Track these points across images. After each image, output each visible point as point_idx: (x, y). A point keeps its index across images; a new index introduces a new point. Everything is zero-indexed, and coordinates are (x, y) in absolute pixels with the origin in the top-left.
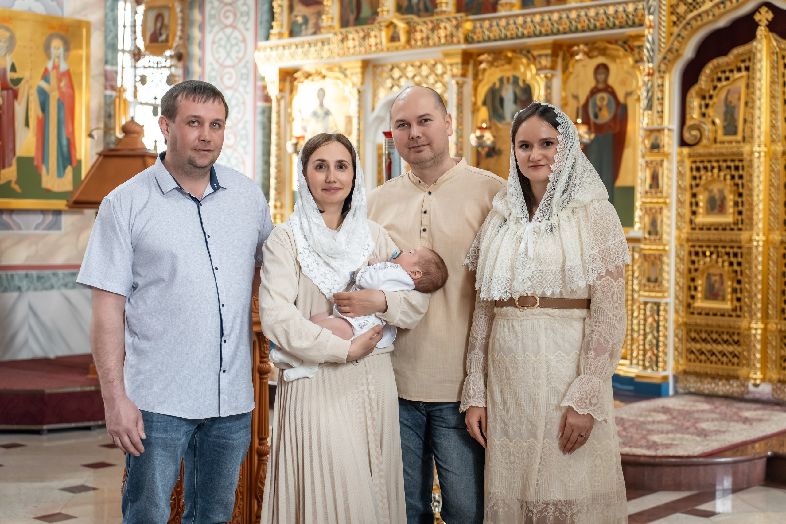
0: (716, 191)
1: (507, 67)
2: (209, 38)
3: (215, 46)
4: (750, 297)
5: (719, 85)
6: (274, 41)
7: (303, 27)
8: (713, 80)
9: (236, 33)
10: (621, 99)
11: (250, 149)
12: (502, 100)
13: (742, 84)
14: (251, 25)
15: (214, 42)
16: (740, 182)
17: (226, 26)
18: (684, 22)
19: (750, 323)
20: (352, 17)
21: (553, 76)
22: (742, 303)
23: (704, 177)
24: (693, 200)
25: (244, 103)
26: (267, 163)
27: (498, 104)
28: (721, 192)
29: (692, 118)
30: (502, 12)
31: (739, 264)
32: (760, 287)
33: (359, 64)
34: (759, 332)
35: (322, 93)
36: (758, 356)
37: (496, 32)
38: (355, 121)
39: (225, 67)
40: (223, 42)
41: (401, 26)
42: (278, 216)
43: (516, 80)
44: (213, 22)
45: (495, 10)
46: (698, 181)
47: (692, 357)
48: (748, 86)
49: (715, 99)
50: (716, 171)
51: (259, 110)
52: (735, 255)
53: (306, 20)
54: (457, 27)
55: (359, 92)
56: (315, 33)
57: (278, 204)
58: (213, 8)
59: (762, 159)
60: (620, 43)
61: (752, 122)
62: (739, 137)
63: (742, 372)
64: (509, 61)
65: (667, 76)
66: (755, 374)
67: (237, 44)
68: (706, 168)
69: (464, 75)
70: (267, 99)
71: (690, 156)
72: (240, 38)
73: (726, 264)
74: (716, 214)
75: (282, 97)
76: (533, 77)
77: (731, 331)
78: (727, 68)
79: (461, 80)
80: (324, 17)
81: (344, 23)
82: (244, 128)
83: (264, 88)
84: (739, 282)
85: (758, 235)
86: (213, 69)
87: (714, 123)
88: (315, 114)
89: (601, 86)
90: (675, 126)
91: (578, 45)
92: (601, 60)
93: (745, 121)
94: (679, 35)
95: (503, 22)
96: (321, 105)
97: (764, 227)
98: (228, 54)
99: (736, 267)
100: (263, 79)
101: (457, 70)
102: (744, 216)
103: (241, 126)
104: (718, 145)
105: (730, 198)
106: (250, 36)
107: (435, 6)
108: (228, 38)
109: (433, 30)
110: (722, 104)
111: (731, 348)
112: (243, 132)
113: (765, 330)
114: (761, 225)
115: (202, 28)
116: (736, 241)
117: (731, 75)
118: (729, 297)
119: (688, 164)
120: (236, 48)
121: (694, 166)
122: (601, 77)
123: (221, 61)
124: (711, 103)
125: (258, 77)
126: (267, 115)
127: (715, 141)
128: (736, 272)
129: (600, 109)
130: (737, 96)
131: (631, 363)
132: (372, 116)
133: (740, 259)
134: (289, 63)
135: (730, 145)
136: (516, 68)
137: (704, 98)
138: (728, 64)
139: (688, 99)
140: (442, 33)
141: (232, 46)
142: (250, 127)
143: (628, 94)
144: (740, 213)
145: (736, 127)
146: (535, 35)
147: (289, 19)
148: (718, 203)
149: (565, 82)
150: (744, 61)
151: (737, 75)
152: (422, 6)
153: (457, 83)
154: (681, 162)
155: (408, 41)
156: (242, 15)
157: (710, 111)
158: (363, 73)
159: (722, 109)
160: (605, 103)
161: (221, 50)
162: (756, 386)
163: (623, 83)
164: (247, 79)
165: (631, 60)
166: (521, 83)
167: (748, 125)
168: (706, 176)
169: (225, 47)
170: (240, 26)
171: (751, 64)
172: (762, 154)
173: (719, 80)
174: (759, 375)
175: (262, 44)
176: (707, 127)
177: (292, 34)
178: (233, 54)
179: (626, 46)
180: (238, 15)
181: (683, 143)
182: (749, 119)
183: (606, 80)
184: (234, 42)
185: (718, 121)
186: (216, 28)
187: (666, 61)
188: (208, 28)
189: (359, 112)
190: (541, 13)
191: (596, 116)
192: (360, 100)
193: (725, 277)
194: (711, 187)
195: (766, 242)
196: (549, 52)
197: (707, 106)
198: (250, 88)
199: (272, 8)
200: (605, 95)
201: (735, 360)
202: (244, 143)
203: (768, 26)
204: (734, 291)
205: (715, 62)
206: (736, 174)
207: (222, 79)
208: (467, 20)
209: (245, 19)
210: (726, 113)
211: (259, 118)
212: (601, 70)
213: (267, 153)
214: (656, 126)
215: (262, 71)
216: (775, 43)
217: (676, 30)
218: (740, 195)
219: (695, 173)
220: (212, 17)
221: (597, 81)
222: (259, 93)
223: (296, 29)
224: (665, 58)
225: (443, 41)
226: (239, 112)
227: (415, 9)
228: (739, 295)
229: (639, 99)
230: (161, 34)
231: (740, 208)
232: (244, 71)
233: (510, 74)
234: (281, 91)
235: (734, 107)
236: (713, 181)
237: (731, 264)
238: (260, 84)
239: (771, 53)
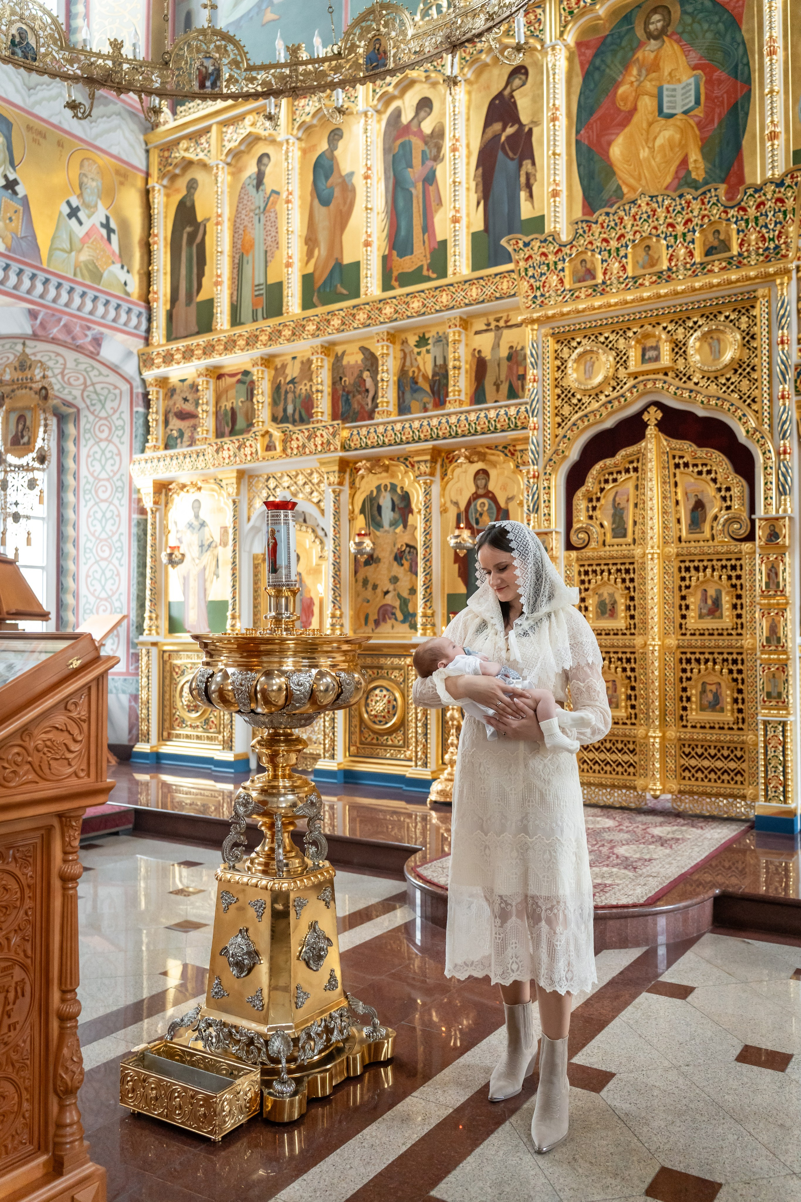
0: (606, 595)
1: (384, 474)
2: (84, 452)
3: (90, 460)
4: (647, 704)
5: (608, 487)
6: (149, 454)
7: (179, 440)
8: (600, 482)
9: (111, 447)
10: (502, 505)
11: (125, 561)
12: (379, 508)
13: (630, 485)
14: (126, 438)
15: (88, 456)
16: (631, 585)
17: (101, 440)
18: (570, 423)
19: (648, 731)
20: (227, 430)
21: (432, 481)
22: (637, 711)
23: (593, 581)
24: (583, 605)
25: (119, 516)
26: (143, 575)
27: (376, 513)
28: (611, 595)
29: (579, 521)
30: (378, 419)
31: (633, 670)
32: (657, 693)
33: (235, 474)
34: (657, 740)
35: (197, 506)
36: (657, 765)
37: (373, 439)
38: (231, 531)
39: (100, 480)
40: (98, 456)
41: (277, 435)
42: (154, 628)
43: (394, 487)
44: (88, 436)
45: (371, 418)
46: (587, 585)
47: (585, 766)
48: (637, 487)
49: (603, 501)
50: (606, 574)
51: (134, 522)
52: (628, 660)
53: (181, 434)
54: (334, 435)
55: (234, 502)
56: (190, 445)
57: (154, 616)
58: (88, 422)
59: (656, 561)
60: (500, 448)
61: (643, 524)
62: (629, 539)
63: (640, 782)
64: (387, 469)
65: (553, 477)
66: (655, 784)
67: (112, 458)
68: (595, 572)
69: (341, 483)
70: (143, 511)
71: (578, 559)
72: (115, 451)
73: (619, 670)
74: (607, 619)
75: (157, 510)
76: (411, 484)
77: (626, 739)
78: (615, 470)
79: (337, 488)
80: (199, 429)
81: (219, 434)
82: (119, 540)
83: (140, 500)
84: (633, 688)
85: (653, 639)
86: (88, 482)
87: (602, 526)
88: (190, 526)
89: (481, 492)
90: (562, 529)
91: (459, 449)
92: (480, 465)
93: (635, 523)
94: (565, 436)
95: (381, 429)
96: (197, 517)
97: (659, 631)
98: (103, 468)
99: (629, 673)
100: (138, 491)
101: (334, 478)
102: (636, 621)
103: (115, 538)
104: (607, 548)
105: (622, 602)
106: (125, 449)
107: (311, 416)
108: (103, 452)
109: (309, 438)
110: (610, 506)
111: (626, 758)
112: (119, 544)
113: (663, 738)
114: (656, 629)
115: (77, 442)
116: (629, 647)
117: (619, 476)
118: (623, 704)
119: (576, 568)
120: (111, 462)
121: (582, 569)
122: (481, 483)
123: (96, 474)
124: (598, 505)
125: (134, 490)
126: (142, 527)
127: (604, 544)
128: (629, 678)
129: (481, 515)
130: (625, 497)
132: (247, 527)
133: (633, 665)
134: (163, 475)
135: (620, 548)
136: (393, 476)
137: (591, 500)
138: (616, 465)
139: (575, 502)
140: (319, 441)
141: (107, 460)
142: (125, 539)
143: (509, 499)
144: (632, 617)
145: (626, 530)
146: (414, 441)
147: (165, 433)
148: (609, 607)
149: (444, 489)
150: (632, 462)
151: (624, 476)
152: (297, 417)
153: (334, 492)
154: (569, 565)
155: (284, 450)
156: (117, 428)
157: (597, 513)
158: (239, 483)
159: (611, 511)
160: (486, 508)
161: (96, 463)
162: (656, 797)
163: (504, 488)
164: (123, 491)
165: (512, 465)
166: (399, 491)
167: (638, 527)
168: (596, 580)
169: (100, 461)
170: (115, 440)
171: (640, 465)
172: (656, 556)
173: (606, 481)
174: (659, 786)
175: (137, 457)
176: (595, 530)
177: (167, 447)
178: (108, 468)
179: (507, 451)
180: (114, 429)
181: (569, 546)
182: (639, 521)
183: (486, 486)
184: (109, 455)
185: (606, 523)
186: (91, 442)
187: (552, 463)
188: (82, 442)
189: (235, 522)
190: (419, 419)
191: (477, 523)
192: (235, 510)
193: (618, 684)
194: (600, 592)
195: (662, 647)
196: (428, 457)
197: (594, 508)
198: (125, 501)
199: (147, 422)
200: (485, 500)
201: (631, 770)
202: (119, 555)
203: (656, 425)
204: (629, 697)
205: (601, 464)
206: (627, 577)
207: (96, 492)
208: (343, 428)
209: (120, 433)
210: (614, 516)
211: (134, 530)
212: (481, 476)
213: (142, 565)
214: (543, 530)
215: (138, 483)
216: (665, 443)
217: (560, 432)
218: (632, 599)
219: (583, 577)
220: (86, 431)
221: (477, 487)
222: (134, 506)
223: (172, 443)
224: (551, 460)
225: (319, 448)
226: (113, 525)
227: (291, 419)
228: (633, 702)
229: (521, 504)
230: (22, 437)
231: (632, 612)
232: (119, 484)
233: (387, 482)
234: (156, 503)
235: (623, 509)
236: (604, 584)
237: (624, 670)
238: (134, 496)
239: (661, 452)
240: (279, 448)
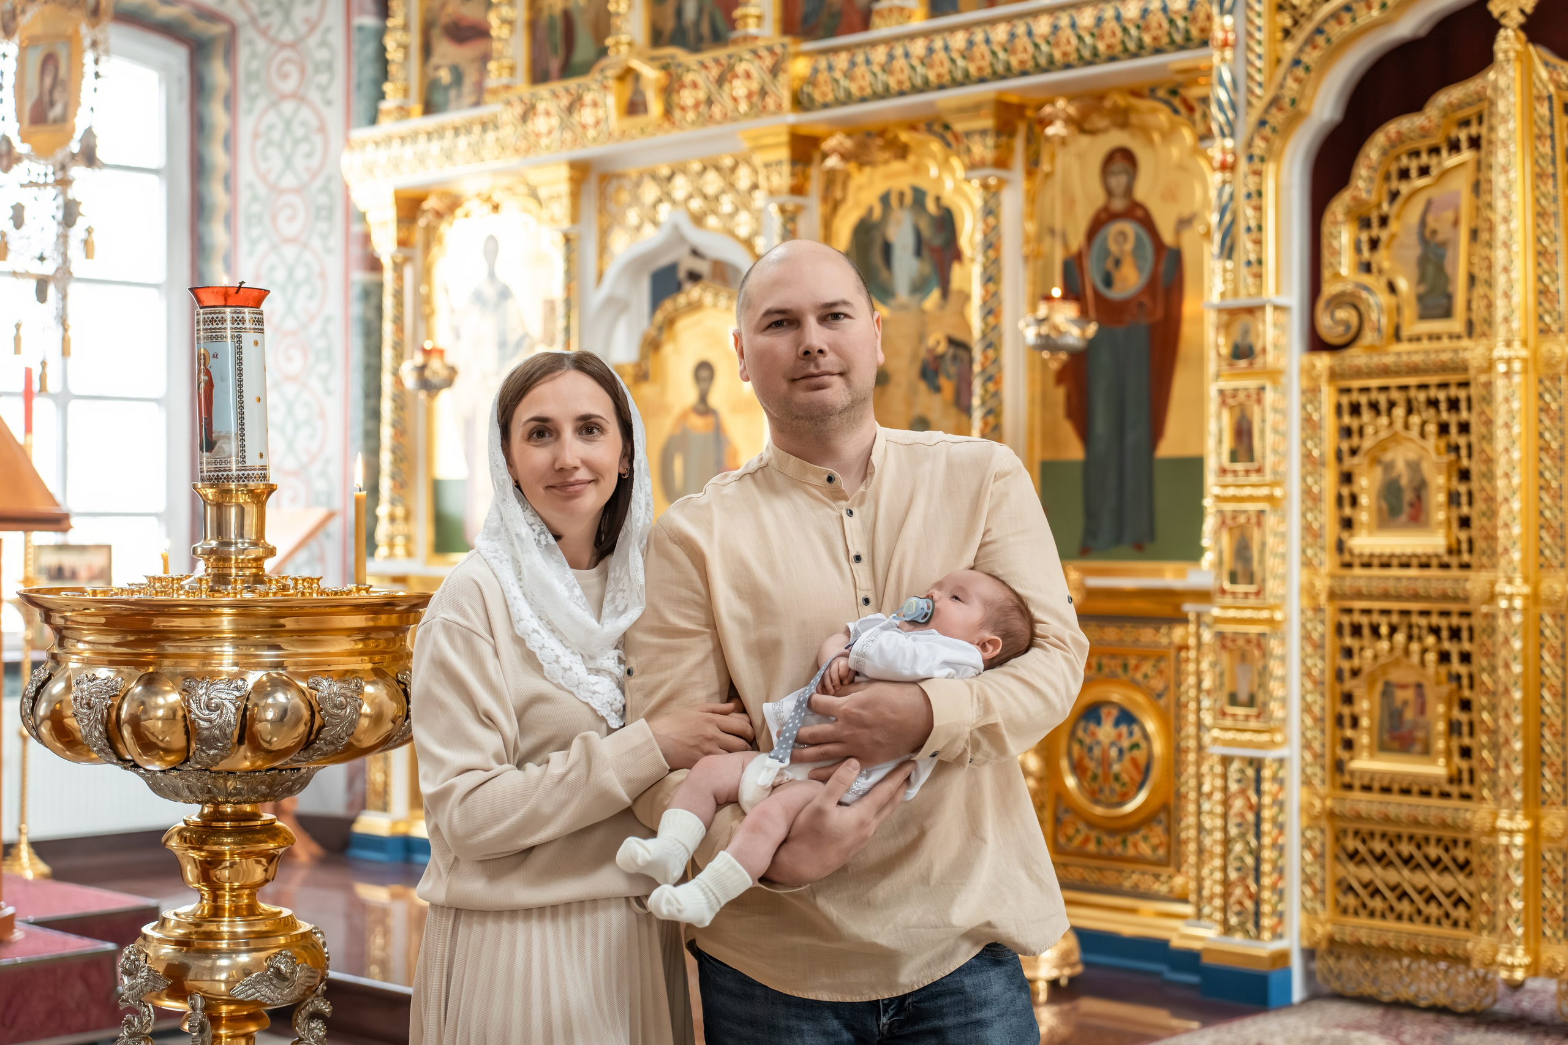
0: (1401, 467)
1: (897, 166)
2: (246, 126)
3: (260, 143)
4: (1495, 747)
5: (1405, 188)
6: (387, 126)
7: (453, 93)
8: (1387, 177)
9: (305, 113)
10: (1168, 236)
11: (337, 382)
12: (887, 249)
13: (1461, 184)
14: (337, 91)
15: (256, 136)
16: (1462, 441)
17: (283, 97)
18: (1309, 27)
19: (1495, 816)
20: (555, 64)
21: (1002, 182)
22: (1475, 763)
23: (1369, 430)
24: (1345, 491)
25: (322, 275)
26: (374, 414)
27: (877, 258)
28: (1414, 467)
29: (1337, 276)
30: (881, 30)
31: (1466, 658)
32: (1518, 719)
33: (564, 172)
34: (1519, 840)
35: (492, 247)
36: (1517, 905)
37: (862, 81)
38: (560, 309)
39: (282, 192)
40: (276, 135)
42: (400, 541)
43: (919, 195)
44: (254, 88)
45: (865, 24)
46: (1355, 441)
47: (1351, 901)
48: (1476, 188)
49: (1394, 226)
50: (1399, 412)
51: (356, 291)
52: (1455, 634)
53: (458, 77)
54: (775, 71)
55: (568, 240)
56: (477, 103)
57: (400, 511)
58: (254, 55)
59: (1517, 379)
60: (1161, 93)
61: (1490, 284)
62: (1456, 325)
63: (1479, 944)
64: (902, 152)
65: (1270, 169)
66: (1511, 953)
67: (306, 138)
68: (1374, 406)
69: (797, 190)
70: (374, 265)
71: (1334, 375)
72: (314, 122)
73: (1431, 657)
74: (1403, 527)
75: (407, 259)
76: (958, 190)
77: (1447, 835)
78: (1424, 145)
79: (791, 202)
80: (492, 66)
81: (539, 75)
82: (324, 333)
83: (367, 238)
84: (1466, 705)
85: (1510, 581)
86: (255, 198)
87: (1392, 288)
88: (478, 297)
89: (1118, 205)
90: (1294, 296)
91: (1052, 103)
92: (1117, 138)
93: (1472, 279)
94: (1297, 62)
95: (879, 55)
96: (492, 275)
97: (1524, 560)
98: (288, 162)
99: (1456, 666)
100: (363, 217)
101: (782, 179)
102: (1474, 532)
103: (315, 328)
104: (1404, 347)
105: (1439, 483)
106: (334, 116)
107: (732, 24)
108: (288, 124)
109: (721, 81)
110: (1413, 239)
111: (1448, 882)
112: (321, 343)
113: (1534, 834)
114: (1516, 556)
115: (230, 103)
116: (1456, 599)
117: (1434, 161)
118: (1441, 744)
119: (1328, 396)
120: (304, 148)
121: (1345, 400)
122: (1118, 182)
123: (272, 178)
124: (1384, 235)
125: (354, 216)
126: (374, 301)
127: (1397, 336)
128: (1458, 677)
129: (1118, 263)
130: (1449, 215)
131: (1199, 915)
132: (597, 297)
133: (1466, 646)
134: (412, 178)
135: (1435, 345)
136: (919, 169)
137: (1366, 223)
138: (1424, 133)
139: (1326, 228)
140: (740, 88)
141: (296, 143)
142: (336, 330)
143: (1184, 223)
144: (1465, 522)
145: (1449, 297)
146: (956, 83)
147: (424, 74)
148: (1408, 496)
149: (1032, 198)
150: (1465, 123)
151: (1450, 161)
152: (705, 28)
153: (782, 210)
154: (1311, 393)
155: (668, 112)
156: (317, 70)
157: (1382, 259)
158: (575, 195)
159: (1414, 251)
160: (1129, 246)
161: (273, 152)
162: (1516, 987)
163: (1170, 195)
164: (330, 218)
165: (1187, 135)
166: (931, 206)
167: (1480, 290)
168: (1374, 427)
169: (281, 146)
170: (314, 95)
171: (1484, 131)
172: (1517, 366)
173: (1404, 174)
174: (1521, 957)
175: (362, 133)
176: (1378, 300)
178: (299, 162)
179: (1176, 102)
180: (310, 68)
181: (1317, 343)
182: (1482, 275)
183: (1129, 191)
184: (299, 132)
185: (1403, 284)
186: (262, 103)
187: (1267, 131)
188: (243, 103)
189: (568, 288)
190: (967, 27)
191: (1108, 281)
192: (569, 260)
193: (1430, 693)
194: (1388, 457)
195: (1534, 598)
196: (988, 123)
197: (1374, 244)
198: (336, 240)
199: (383, 49)
200: (1129, 228)
201: (1461, 913)
202: (323, 368)
203: (1523, 27)
204: (1454, 728)
205: (1392, 128)
206: (1452, 419)
207: (274, 219)
208: (797, 55)
209: (323, 78)
210: (1423, 262)
211: (357, 309)
212: (1119, 165)
213: (373, 392)
214: (1243, 301)
215: (361, 200)
216: (1544, 74)
217: (1289, 49)
218: (1465, 475)
219: (1347, 419)
220: (252, 76)
221: (1109, 192)
222: (356, 251)
223: (438, 98)
224: (1262, 123)
225: (743, 107)
226: (311, 297)
227: (691, 36)
228: (1466, 741)
229: (1208, 235)
230: (52, 104)
231: (1465, 510)
232: (323, 199)
233: (904, 183)
234: (402, 243)
235: (1443, 245)
236: (1394, 438)
237: (1444, 657)
238: (357, 228)
239: (1531, 97)
240: (655, 107)
